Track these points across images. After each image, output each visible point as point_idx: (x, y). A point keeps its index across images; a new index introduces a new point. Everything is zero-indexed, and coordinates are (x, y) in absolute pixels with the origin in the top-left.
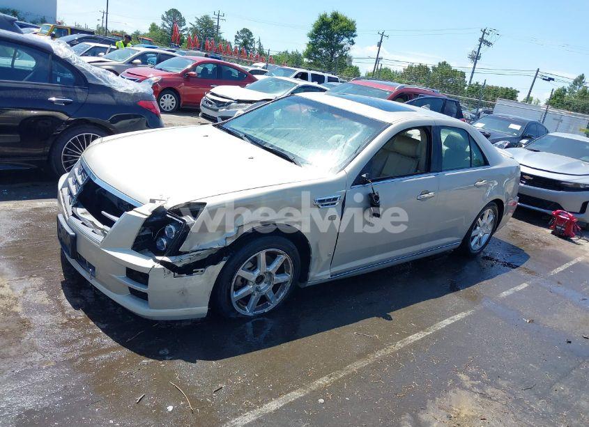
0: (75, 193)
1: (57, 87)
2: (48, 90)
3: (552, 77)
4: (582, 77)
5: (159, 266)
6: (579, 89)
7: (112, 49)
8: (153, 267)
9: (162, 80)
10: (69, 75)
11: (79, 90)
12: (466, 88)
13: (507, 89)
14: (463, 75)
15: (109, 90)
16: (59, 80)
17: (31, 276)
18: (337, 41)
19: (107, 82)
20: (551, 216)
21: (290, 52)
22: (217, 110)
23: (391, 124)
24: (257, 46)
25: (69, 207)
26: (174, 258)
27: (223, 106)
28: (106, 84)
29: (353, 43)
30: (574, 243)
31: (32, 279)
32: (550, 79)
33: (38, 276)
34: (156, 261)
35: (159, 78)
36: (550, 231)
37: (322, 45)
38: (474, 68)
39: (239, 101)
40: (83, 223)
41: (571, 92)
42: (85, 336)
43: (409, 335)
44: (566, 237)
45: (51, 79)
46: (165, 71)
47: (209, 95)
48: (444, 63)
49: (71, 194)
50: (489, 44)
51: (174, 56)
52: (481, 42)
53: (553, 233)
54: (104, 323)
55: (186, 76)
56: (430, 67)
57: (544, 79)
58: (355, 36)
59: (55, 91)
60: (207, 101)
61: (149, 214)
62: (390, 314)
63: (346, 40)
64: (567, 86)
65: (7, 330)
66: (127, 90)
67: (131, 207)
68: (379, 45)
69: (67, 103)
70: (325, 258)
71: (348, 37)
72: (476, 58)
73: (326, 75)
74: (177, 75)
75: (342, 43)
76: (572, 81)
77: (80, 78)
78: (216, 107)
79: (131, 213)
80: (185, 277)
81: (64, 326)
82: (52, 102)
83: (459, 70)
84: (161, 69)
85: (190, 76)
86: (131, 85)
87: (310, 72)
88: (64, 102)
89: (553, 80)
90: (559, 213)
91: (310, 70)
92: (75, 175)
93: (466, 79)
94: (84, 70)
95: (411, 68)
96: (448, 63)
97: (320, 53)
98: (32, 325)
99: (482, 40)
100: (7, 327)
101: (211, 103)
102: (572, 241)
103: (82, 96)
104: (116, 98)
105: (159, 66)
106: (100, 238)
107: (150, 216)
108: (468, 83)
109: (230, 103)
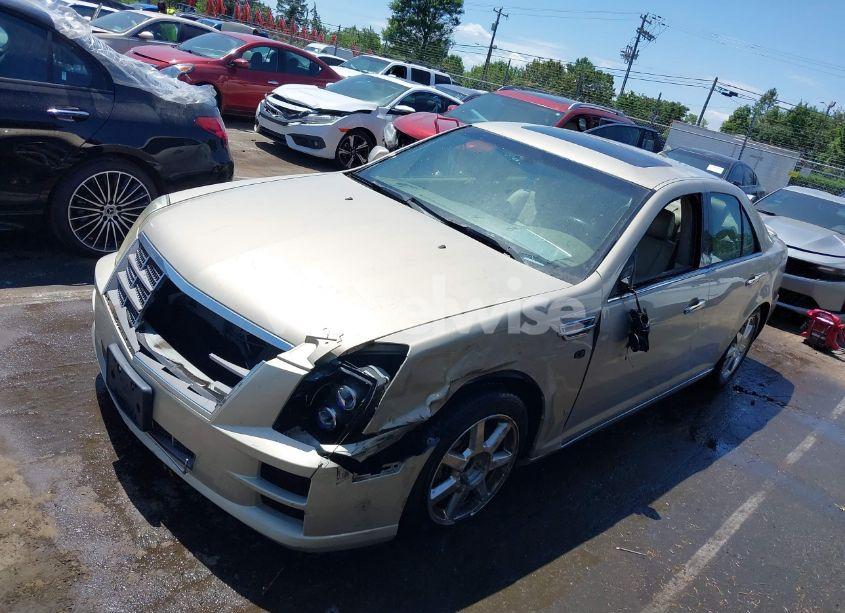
0: (139, 306)
1: (61, 89)
2: (48, 95)
3: (734, 90)
4: (773, 93)
5: (329, 464)
6: (766, 110)
7: (103, 11)
8: (320, 466)
9: (194, 69)
10: (80, 69)
11: (99, 96)
12: (615, 99)
13: (673, 104)
14: (610, 79)
15: (148, 98)
16: (64, 77)
17: (58, 454)
18: (434, 18)
19: (145, 83)
20: (806, 317)
21: (360, 29)
22: (285, 124)
23: (653, 192)
24: (311, 17)
25: (131, 333)
26: (353, 446)
27: (296, 117)
28: (143, 87)
29: (457, 22)
30: (838, 358)
31: (60, 460)
32: (732, 94)
33: (70, 451)
34: (323, 454)
35: (189, 66)
36: (801, 339)
37: (412, 23)
38: (629, 70)
39: (321, 112)
40: (165, 369)
41: (757, 112)
42: (187, 587)
43: (696, 548)
44: (826, 348)
45: (52, 74)
46: (194, 53)
47: (270, 98)
48: (585, 60)
49: (128, 304)
50: (650, 37)
51: (209, 31)
52: (640, 33)
53: (805, 342)
54: (210, 555)
55: (230, 65)
56: (564, 64)
57: (723, 94)
58: (460, 12)
59: (56, 96)
60: (268, 108)
61: (311, 366)
62: (653, 506)
63: (446, 17)
64: (752, 104)
65: (39, 583)
66: (179, 98)
67: (273, 351)
68: (494, 28)
69: (78, 118)
70: (559, 418)
71: (450, 13)
72: (631, 56)
73: (433, 72)
74: (219, 63)
75: (441, 21)
76: (758, 98)
77: (99, 74)
78: (282, 119)
79: (274, 363)
80: (370, 479)
81: (142, 565)
82: (53, 115)
83: (605, 72)
84: (190, 52)
85: (237, 64)
86: (184, 89)
87: (410, 66)
88: (74, 117)
89: (736, 95)
90: (817, 314)
91: (410, 62)
92: (130, 266)
93: (614, 86)
94: (106, 60)
95: (536, 64)
96: (590, 59)
97: (408, 34)
98: (84, 568)
99: (641, 31)
100: (39, 576)
101: (274, 112)
102: (833, 355)
103: (104, 107)
104: (158, 110)
105: (186, 44)
106: (209, 405)
107: (312, 370)
108: (618, 92)
109: (306, 114)
